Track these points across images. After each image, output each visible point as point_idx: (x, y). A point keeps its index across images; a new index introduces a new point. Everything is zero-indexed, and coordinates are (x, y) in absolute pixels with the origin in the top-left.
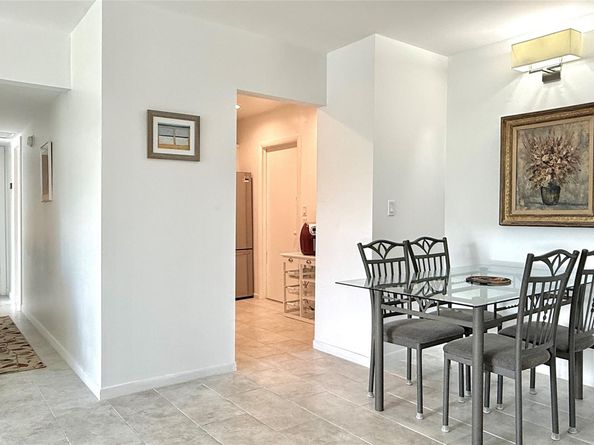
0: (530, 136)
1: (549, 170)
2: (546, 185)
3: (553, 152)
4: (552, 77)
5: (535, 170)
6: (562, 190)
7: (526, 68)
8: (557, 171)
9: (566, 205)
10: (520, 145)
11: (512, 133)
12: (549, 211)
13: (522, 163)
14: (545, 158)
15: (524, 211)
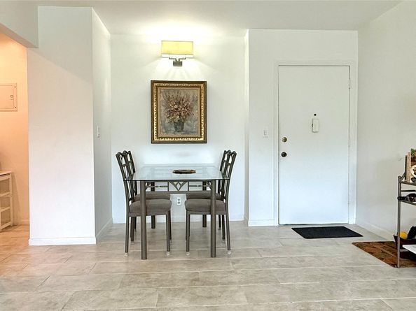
0: (167, 94)
1: (178, 113)
2: (177, 121)
3: (179, 103)
4: (178, 63)
5: (171, 112)
6: (185, 124)
7: (168, 56)
8: (182, 114)
9: (187, 132)
10: (161, 98)
11: (157, 90)
12: (179, 135)
13: (163, 108)
14: (176, 107)
15: (165, 135)
